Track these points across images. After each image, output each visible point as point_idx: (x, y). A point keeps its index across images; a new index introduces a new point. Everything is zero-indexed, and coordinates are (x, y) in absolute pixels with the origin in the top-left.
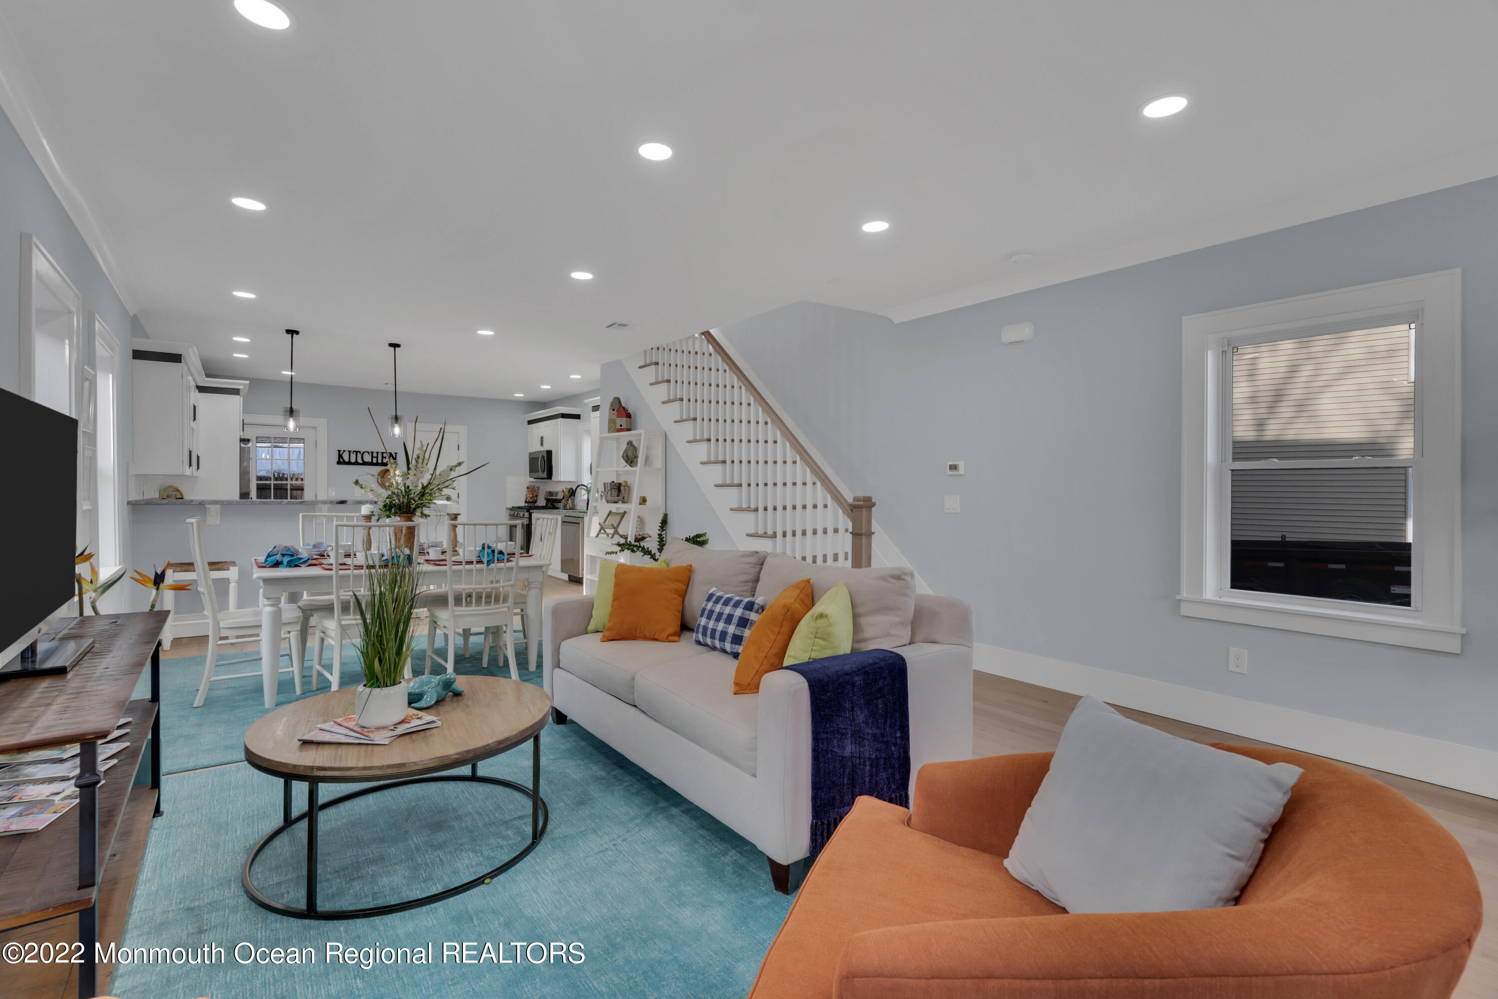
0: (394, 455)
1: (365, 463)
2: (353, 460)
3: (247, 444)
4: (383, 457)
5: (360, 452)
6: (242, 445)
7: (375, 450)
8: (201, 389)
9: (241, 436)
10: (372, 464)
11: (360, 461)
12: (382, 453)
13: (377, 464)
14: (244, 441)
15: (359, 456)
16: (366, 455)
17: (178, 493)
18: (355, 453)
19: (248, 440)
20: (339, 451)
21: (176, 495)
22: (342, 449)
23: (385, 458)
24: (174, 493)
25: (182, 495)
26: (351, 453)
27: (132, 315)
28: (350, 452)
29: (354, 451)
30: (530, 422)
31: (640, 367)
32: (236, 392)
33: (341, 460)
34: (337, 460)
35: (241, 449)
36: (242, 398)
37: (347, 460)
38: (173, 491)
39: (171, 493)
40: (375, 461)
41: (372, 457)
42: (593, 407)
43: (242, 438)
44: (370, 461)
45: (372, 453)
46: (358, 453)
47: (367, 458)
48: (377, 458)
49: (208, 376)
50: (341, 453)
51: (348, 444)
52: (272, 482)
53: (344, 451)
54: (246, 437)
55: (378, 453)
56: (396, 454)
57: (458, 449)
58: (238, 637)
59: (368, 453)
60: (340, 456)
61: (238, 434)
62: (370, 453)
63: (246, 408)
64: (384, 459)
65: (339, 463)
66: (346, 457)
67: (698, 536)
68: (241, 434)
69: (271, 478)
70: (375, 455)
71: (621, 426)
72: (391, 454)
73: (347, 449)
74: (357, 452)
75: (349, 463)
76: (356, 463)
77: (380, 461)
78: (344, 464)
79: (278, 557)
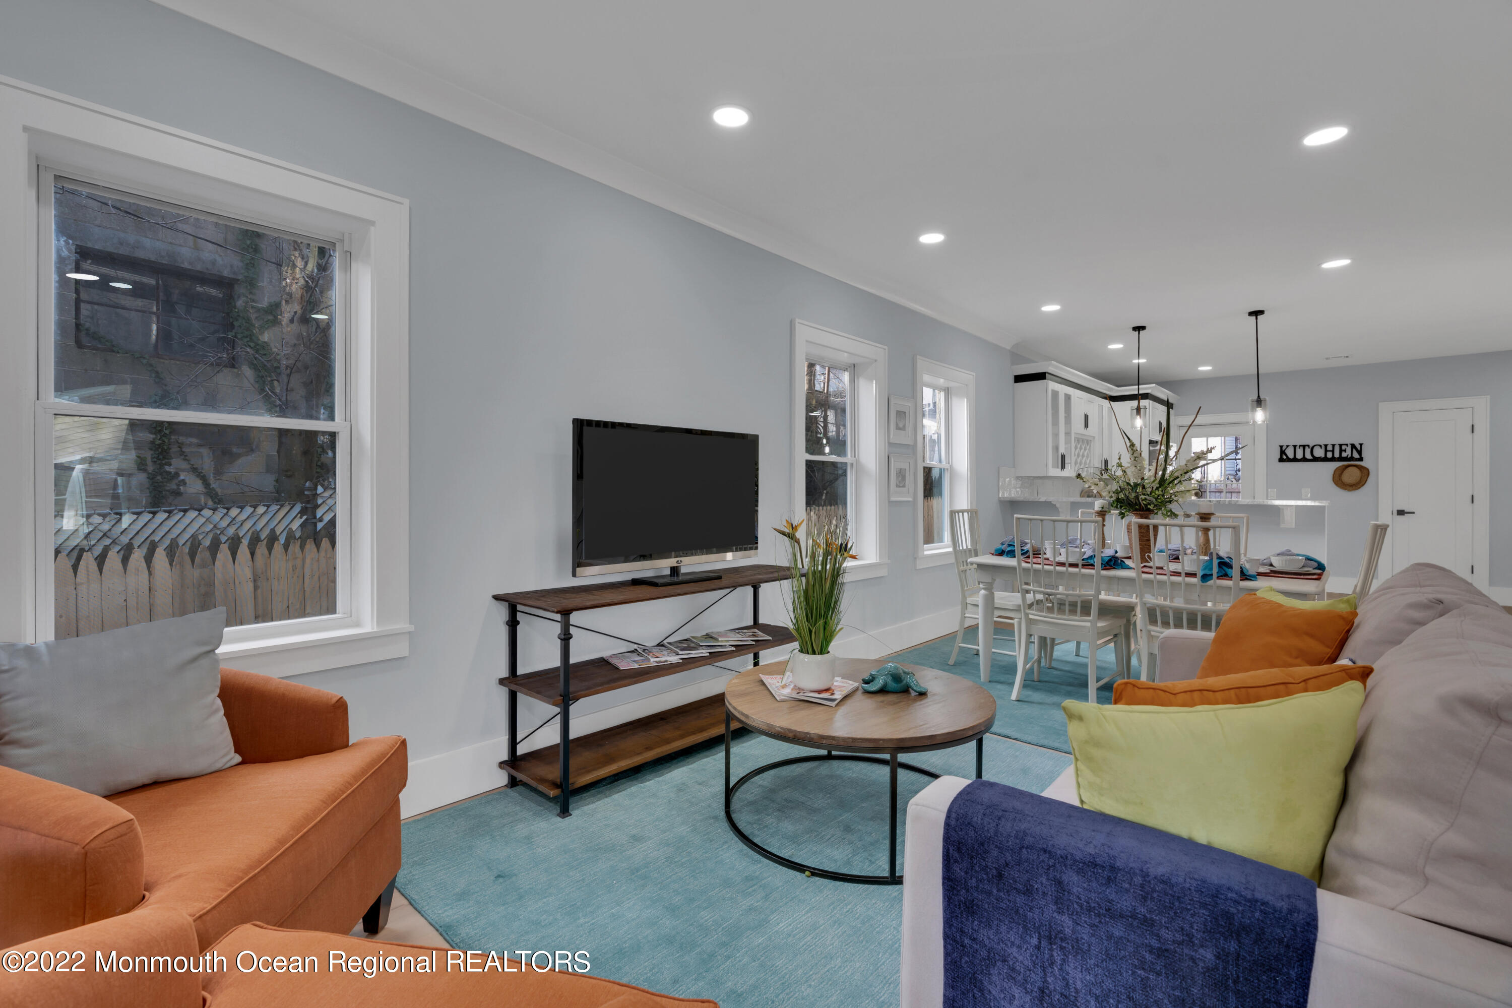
0: (1358, 447)
1: (1315, 459)
2: (1299, 455)
3: (1156, 447)
4: (1341, 451)
5: (1308, 446)
6: (1151, 448)
7: (1329, 442)
8: (1114, 399)
10: (1325, 459)
11: (1308, 456)
12: (1341, 446)
13: (1333, 459)
15: (1308, 451)
16: (1317, 449)
18: (1302, 448)
20: (1281, 447)
22: (1285, 444)
23: (1345, 451)
26: (1297, 448)
28: (1295, 447)
29: (1300, 446)
33: (1284, 457)
34: (1279, 457)
37: (1291, 456)
40: (1329, 455)
41: (1326, 451)
44: (1323, 456)
45: (1326, 446)
46: (1307, 447)
47: (1319, 453)
48: (1333, 451)
50: (1284, 448)
51: (1292, 438)
53: (1288, 446)
55: (1333, 446)
56: (1361, 445)
57: (1473, 431)
58: (1000, 617)
59: (1321, 446)
60: (1283, 452)
62: (1323, 447)
64: (1343, 452)
65: (1281, 460)
66: (1290, 454)
70: (1330, 448)
72: (1353, 446)
73: (1292, 443)
74: (1304, 447)
75: (1295, 460)
76: (1304, 459)
77: (1337, 455)
78: (1288, 461)
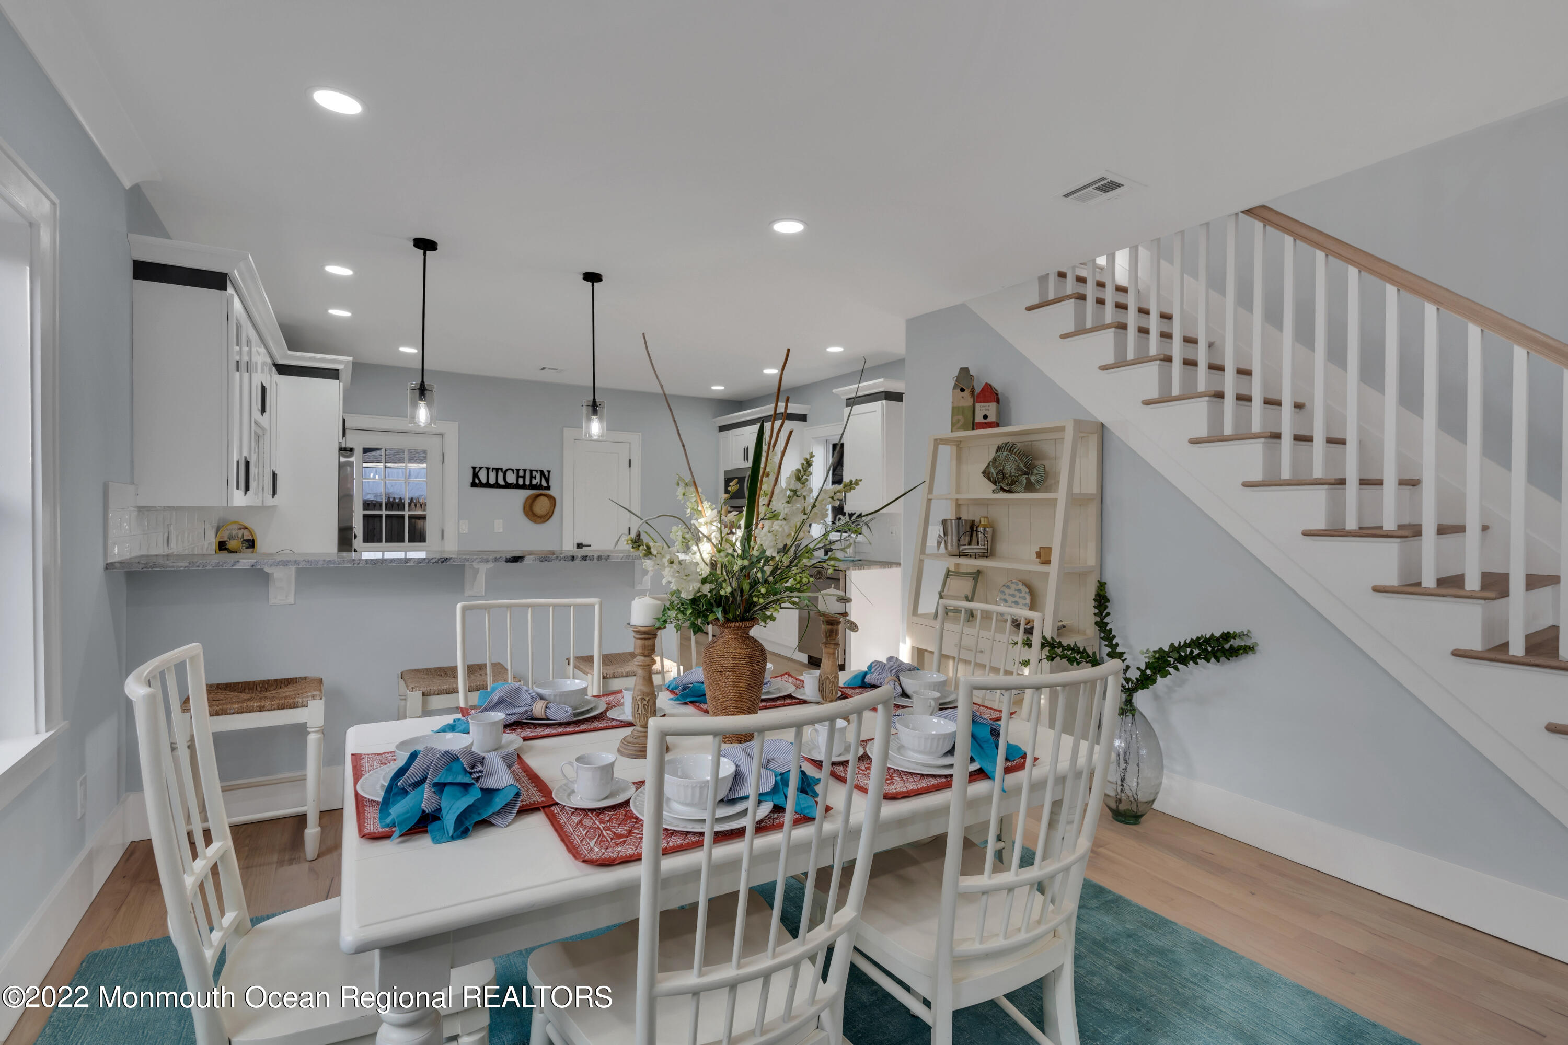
0: (546, 474)
1: (508, 486)
2: (492, 481)
3: (350, 457)
4: (532, 477)
5: (501, 469)
6: (343, 459)
7: (521, 467)
8: (283, 369)
9: (340, 443)
10: (517, 486)
11: (501, 482)
12: (531, 471)
13: (523, 487)
14: (345, 451)
15: (501, 475)
16: (509, 474)
17: (246, 532)
18: (494, 471)
19: (351, 450)
20: (474, 468)
21: (243, 535)
22: (478, 465)
23: (535, 478)
24: (240, 533)
25: (252, 535)
26: (490, 470)
27: (127, 185)
28: (488, 469)
29: (493, 469)
30: (722, 429)
31: (1029, 309)
32: (333, 374)
33: (477, 481)
34: (471, 481)
35: (341, 466)
36: (341, 384)
37: (484, 481)
38: (239, 529)
39: (234, 532)
40: (521, 482)
41: (518, 477)
42: (847, 399)
43: (343, 446)
44: (515, 482)
45: (518, 470)
46: (500, 471)
47: (511, 478)
48: (524, 477)
49: (291, 348)
50: (476, 471)
51: (486, 458)
52: (384, 512)
53: (481, 468)
54: (349, 445)
55: (525, 471)
56: (549, 472)
57: (630, 466)
59: (513, 471)
60: (475, 475)
61: (334, 439)
62: (515, 471)
63: (349, 402)
64: (533, 479)
65: (474, 485)
66: (483, 476)
67: (1227, 637)
68: (341, 440)
69: (381, 505)
70: (521, 474)
71: (985, 417)
72: (542, 473)
73: (485, 465)
74: (497, 470)
75: (487, 485)
76: (497, 486)
77: (527, 482)
78: (481, 487)
79: (425, 798)
